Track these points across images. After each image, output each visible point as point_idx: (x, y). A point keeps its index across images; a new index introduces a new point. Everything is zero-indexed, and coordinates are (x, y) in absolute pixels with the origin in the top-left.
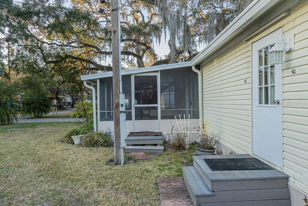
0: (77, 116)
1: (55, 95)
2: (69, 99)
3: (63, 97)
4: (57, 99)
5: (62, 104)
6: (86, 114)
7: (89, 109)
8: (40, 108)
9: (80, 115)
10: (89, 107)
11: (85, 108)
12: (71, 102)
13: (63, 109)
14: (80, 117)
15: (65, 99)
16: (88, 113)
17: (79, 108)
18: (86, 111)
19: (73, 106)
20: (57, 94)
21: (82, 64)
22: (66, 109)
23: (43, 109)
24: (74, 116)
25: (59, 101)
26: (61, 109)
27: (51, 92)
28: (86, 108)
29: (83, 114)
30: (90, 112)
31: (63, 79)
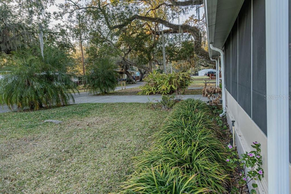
0: (147, 92)
1: (125, 70)
2: (138, 74)
3: (132, 71)
4: (127, 73)
5: (131, 78)
6: (157, 89)
7: (161, 84)
8: (105, 83)
9: (151, 91)
10: (161, 81)
11: (156, 83)
12: (140, 77)
13: (132, 83)
14: (150, 94)
15: (135, 73)
16: (161, 89)
17: (149, 82)
18: (158, 86)
19: (141, 80)
20: (127, 69)
21: (150, 28)
22: (135, 83)
23: (109, 85)
24: (144, 93)
25: (129, 75)
26: (130, 83)
27: (121, 66)
28: (158, 82)
29: (154, 90)
30: (163, 87)
31: (129, 47)
